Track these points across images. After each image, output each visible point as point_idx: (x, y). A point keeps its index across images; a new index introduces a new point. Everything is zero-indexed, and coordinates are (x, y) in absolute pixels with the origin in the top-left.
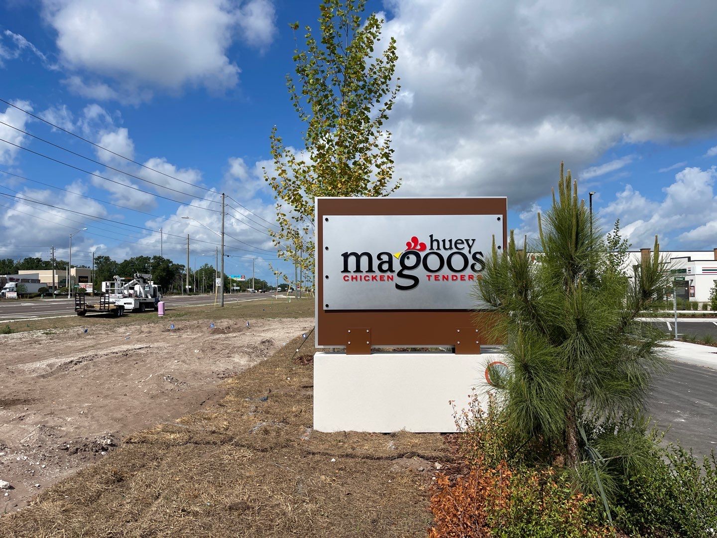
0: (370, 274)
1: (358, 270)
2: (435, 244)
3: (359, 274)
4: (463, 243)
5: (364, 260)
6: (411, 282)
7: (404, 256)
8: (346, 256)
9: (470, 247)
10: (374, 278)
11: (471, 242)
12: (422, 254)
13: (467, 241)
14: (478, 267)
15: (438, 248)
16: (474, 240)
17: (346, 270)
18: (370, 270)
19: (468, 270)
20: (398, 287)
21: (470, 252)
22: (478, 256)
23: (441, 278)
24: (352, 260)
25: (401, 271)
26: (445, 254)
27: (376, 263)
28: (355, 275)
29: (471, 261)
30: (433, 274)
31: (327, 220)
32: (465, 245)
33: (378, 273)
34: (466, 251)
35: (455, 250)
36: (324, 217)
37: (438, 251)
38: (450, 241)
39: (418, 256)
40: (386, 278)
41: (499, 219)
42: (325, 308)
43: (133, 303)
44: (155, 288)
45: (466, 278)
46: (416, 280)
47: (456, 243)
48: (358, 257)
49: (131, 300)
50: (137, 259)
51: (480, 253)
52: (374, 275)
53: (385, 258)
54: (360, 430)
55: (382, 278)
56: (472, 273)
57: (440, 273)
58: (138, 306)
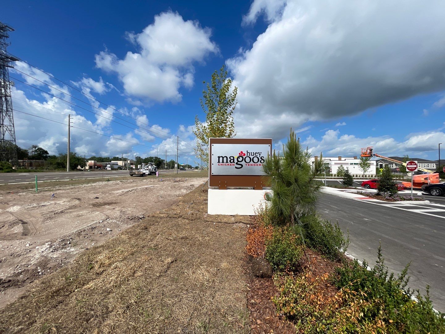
0: (227, 163)
1: (223, 162)
2: (248, 154)
3: (223, 163)
4: (257, 153)
5: (225, 159)
6: (240, 166)
7: (238, 158)
8: (219, 157)
9: (260, 155)
10: (228, 165)
11: (260, 153)
12: (244, 157)
13: (259, 153)
14: (262, 161)
15: (249, 155)
16: (261, 153)
17: (219, 162)
18: (227, 162)
19: (259, 163)
20: (236, 168)
21: (260, 157)
22: (262, 158)
23: (250, 165)
24: (221, 159)
25: (237, 162)
26: (252, 157)
27: (229, 160)
28: (222, 163)
29: (260, 160)
30: (248, 164)
31: (213, 145)
32: (258, 154)
33: (230, 163)
34: (258, 156)
35: (255, 156)
36: (212, 144)
37: (249, 156)
38: (253, 153)
39: (243, 158)
40: (232, 165)
41: (269, 146)
42: (212, 174)
43: (148, 172)
44: (155, 167)
45: (258, 165)
46: (242, 165)
47: (255, 153)
48: (223, 158)
49: (148, 171)
50: (149, 158)
51: (263, 157)
52: (228, 164)
53: (232, 158)
54: (223, 214)
55: (231, 165)
56: (260, 163)
57: (250, 163)
58: (150, 173)
